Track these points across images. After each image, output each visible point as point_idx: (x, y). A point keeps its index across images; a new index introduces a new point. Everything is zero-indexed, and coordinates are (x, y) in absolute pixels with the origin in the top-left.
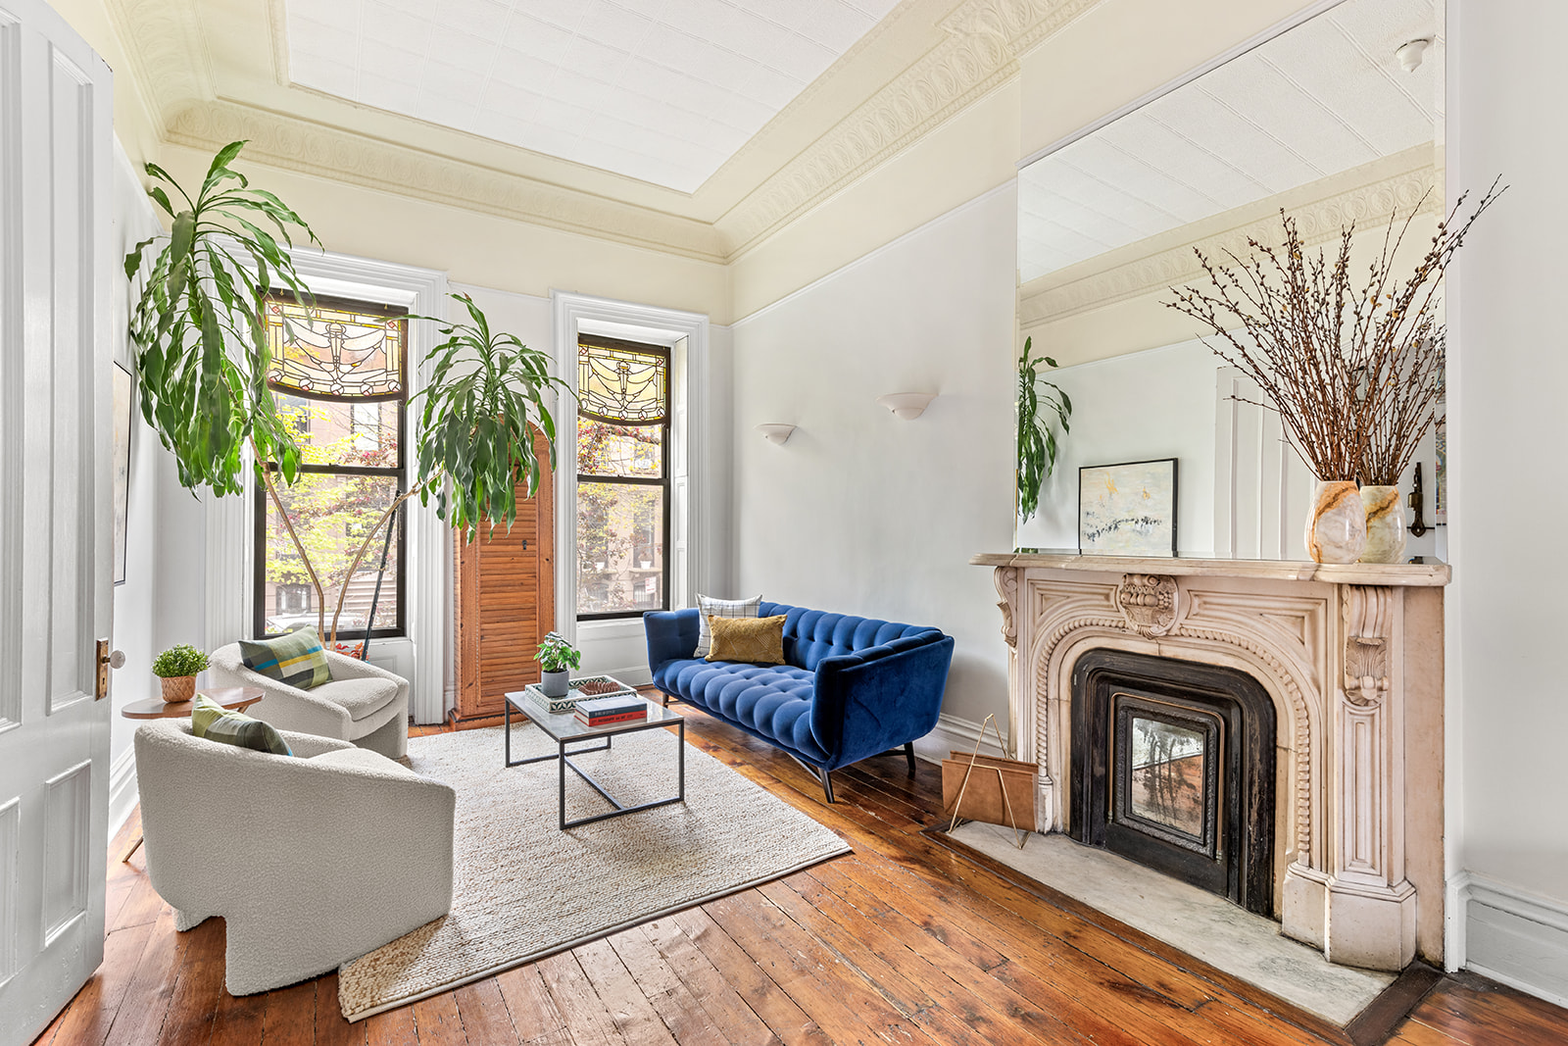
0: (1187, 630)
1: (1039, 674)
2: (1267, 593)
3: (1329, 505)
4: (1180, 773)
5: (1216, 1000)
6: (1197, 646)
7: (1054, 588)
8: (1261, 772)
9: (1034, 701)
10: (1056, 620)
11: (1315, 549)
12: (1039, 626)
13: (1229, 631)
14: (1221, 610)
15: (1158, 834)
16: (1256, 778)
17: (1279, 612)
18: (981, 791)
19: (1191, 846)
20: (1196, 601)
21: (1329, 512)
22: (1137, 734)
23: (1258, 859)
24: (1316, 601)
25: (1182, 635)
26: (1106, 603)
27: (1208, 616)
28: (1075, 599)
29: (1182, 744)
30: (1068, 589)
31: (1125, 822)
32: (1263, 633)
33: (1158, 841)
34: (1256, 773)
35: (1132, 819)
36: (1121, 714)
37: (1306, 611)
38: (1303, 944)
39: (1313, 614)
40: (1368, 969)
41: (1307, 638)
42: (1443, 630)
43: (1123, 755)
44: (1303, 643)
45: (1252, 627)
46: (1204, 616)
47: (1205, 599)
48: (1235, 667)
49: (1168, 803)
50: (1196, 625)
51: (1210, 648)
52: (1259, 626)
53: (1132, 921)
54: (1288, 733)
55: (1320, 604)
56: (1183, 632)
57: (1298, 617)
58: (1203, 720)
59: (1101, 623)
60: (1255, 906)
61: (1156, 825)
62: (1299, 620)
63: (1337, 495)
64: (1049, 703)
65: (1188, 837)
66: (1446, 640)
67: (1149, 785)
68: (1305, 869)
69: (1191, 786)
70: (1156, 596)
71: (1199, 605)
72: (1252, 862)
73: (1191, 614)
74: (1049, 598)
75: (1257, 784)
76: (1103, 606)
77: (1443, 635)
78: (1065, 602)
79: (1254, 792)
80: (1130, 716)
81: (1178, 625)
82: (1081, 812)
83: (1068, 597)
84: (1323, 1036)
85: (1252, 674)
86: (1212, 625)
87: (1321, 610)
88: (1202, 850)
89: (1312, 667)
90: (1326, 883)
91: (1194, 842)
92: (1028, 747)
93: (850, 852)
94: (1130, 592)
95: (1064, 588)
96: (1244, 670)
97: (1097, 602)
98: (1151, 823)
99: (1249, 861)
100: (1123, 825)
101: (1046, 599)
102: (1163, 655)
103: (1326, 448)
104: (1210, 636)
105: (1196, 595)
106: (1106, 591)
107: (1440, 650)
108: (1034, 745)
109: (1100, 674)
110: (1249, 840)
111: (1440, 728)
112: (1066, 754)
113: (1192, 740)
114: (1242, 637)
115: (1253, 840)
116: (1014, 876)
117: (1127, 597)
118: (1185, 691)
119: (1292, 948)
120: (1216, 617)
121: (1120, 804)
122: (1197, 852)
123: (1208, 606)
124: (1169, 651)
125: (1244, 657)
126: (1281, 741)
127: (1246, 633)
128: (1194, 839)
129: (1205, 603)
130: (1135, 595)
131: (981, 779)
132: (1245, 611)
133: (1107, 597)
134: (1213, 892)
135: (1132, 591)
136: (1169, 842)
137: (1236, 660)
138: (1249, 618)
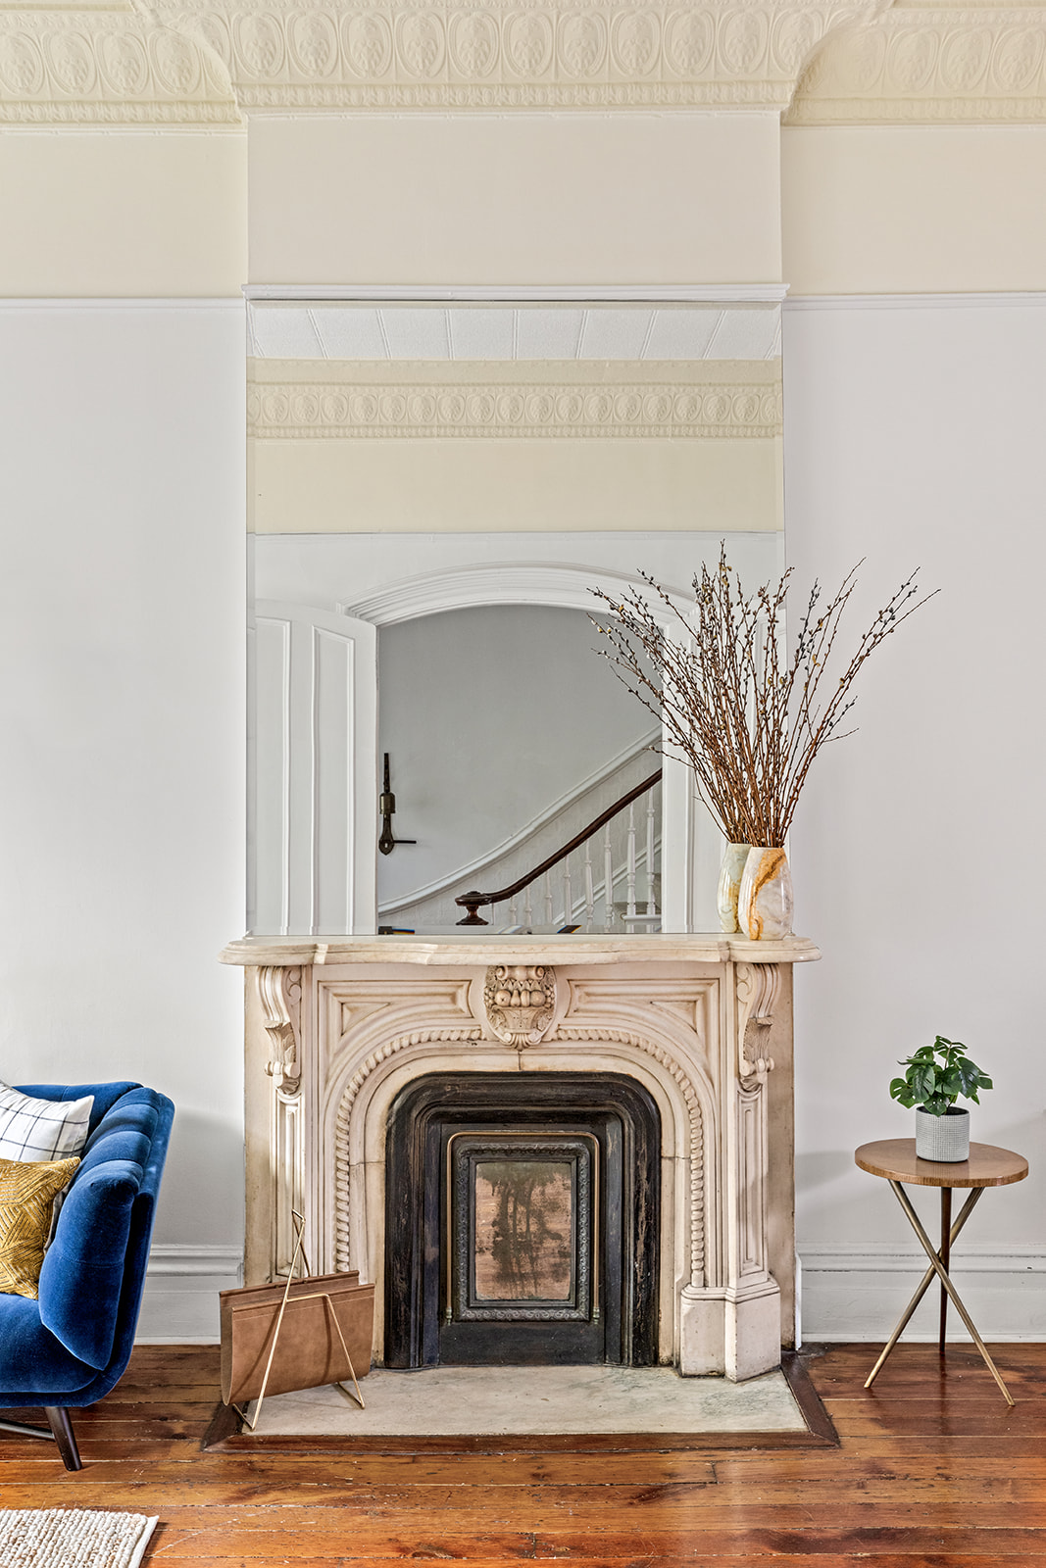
0: (566, 1031)
1: (338, 1128)
2: (660, 977)
3: (768, 876)
4: (542, 1224)
5: (717, 1462)
6: (571, 1051)
7: (362, 991)
8: (648, 1193)
9: (330, 1173)
10: (370, 1041)
11: (755, 926)
12: (336, 1055)
13: (620, 1028)
14: (607, 1002)
15: (516, 1314)
16: (643, 1202)
17: (672, 998)
18: (297, 1340)
19: (563, 1314)
20: (577, 993)
21: (769, 883)
22: (482, 1188)
23: (644, 1299)
24: (708, 981)
25: (560, 1039)
26: (450, 1007)
27: (592, 1011)
28: (404, 1005)
29: (544, 1185)
30: (389, 991)
31: (470, 1314)
32: (656, 1025)
33: (518, 1325)
34: (642, 1195)
35: (479, 1308)
36: (462, 1162)
37: (698, 993)
38: (705, 1376)
39: (704, 995)
40: (761, 1374)
41: (699, 1027)
42: (792, 1000)
43: (465, 1221)
44: (696, 1031)
45: (643, 1019)
46: (587, 1011)
47: (587, 989)
48: (615, 1070)
49: (527, 1269)
50: (581, 1024)
51: (587, 1051)
52: (648, 1016)
53: (574, 1428)
54: (675, 1139)
55: (710, 985)
56: (561, 1034)
57: (689, 1002)
58: (573, 1145)
59: (444, 1037)
60: (643, 1358)
61: (512, 1304)
62: (692, 1004)
63: (774, 864)
64: (353, 1172)
65: (556, 1304)
66: (794, 1007)
67: (499, 1251)
68: (702, 1290)
69: (557, 1236)
70: (543, 992)
71: (580, 997)
72: (639, 1305)
73: (572, 1010)
74: (356, 1008)
75: (643, 1209)
76: (446, 1011)
77: (792, 1005)
78: (385, 1010)
79: (640, 1219)
80: (473, 1162)
81: (555, 1027)
82: (408, 1323)
83: (389, 1004)
84: (809, 1446)
85: (634, 1076)
86: (599, 1021)
87: (712, 991)
88: (575, 1315)
89: (704, 1057)
90: (727, 1297)
91: (563, 1308)
92: (321, 1251)
93: (160, 1525)
94: (507, 990)
95: (380, 991)
96: (626, 1073)
97: (437, 1007)
98: (505, 1304)
99: (635, 1305)
100: (469, 1321)
101: (350, 1009)
102: (525, 1069)
103: (734, 808)
104: (595, 1036)
105: (577, 986)
106: (450, 990)
107: (790, 1020)
108: (331, 1243)
109: (433, 1111)
110: (635, 1280)
111: (791, 1102)
112: (378, 1243)
113: (557, 1176)
114: (631, 1033)
115: (639, 1280)
116: (401, 1444)
117: (506, 996)
118: (554, 1112)
119: (703, 1385)
120: (601, 1012)
121: (463, 1292)
122: (571, 1320)
123: (593, 998)
124: (533, 1063)
125: (628, 1056)
126: (667, 1150)
127: (637, 1027)
128: (563, 1304)
129: (588, 994)
130: (515, 992)
131: (297, 1322)
132: (635, 1001)
133: (453, 997)
134: (588, 1363)
135: (510, 987)
136: (534, 1321)
137: (616, 1061)
138: (640, 1008)
